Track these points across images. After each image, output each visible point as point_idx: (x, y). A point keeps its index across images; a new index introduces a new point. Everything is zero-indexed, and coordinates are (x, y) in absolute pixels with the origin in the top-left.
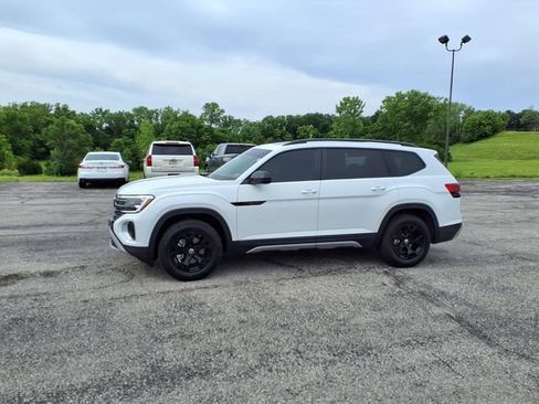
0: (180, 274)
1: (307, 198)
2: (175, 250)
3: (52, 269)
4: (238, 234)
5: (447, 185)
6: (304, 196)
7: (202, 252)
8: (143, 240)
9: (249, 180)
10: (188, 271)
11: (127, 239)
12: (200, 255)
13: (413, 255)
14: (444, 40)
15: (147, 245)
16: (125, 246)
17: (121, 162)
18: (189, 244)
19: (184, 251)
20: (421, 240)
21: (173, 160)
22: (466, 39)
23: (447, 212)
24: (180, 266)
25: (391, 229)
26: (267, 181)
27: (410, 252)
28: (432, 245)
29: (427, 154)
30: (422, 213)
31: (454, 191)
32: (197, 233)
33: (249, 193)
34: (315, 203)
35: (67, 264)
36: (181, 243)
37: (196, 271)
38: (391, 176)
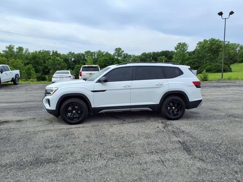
0: (69, 121)
1: (125, 88)
2: (67, 111)
3: (22, 119)
4: (94, 105)
5: (194, 83)
7: (79, 112)
8: (53, 107)
9: (99, 81)
10: (73, 120)
11: (47, 106)
12: (78, 114)
13: (177, 114)
14: (221, 14)
15: (55, 109)
16: (47, 110)
17: (70, 75)
18: (74, 109)
19: (71, 112)
20: (181, 108)
21: (91, 74)
22: (232, 13)
23: (193, 95)
24: (69, 118)
25: (165, 103)
26: (106, 81)
27: (175, 113)
28: (186, 110)
29: (185, 68)
30: (181, 95)
31: (197, 85)
32: (76, 104)
33: (100, 86)
34: (129, 90)
35: (29, 117)
36: (70, 108)
37: (76, 120)
38: (166, 78)
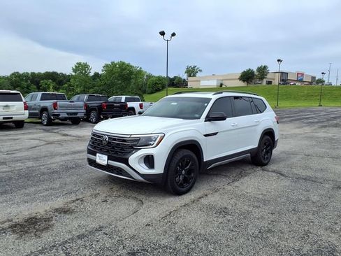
1: (234, 128)
5: (275, 118)
6: (232, 128)
8: (159, 168)
10: (183, 187)
15: (162, 172)
16: (142, 175)
21: (7, 106)
22: (173, 35)
38: (253, 114)
